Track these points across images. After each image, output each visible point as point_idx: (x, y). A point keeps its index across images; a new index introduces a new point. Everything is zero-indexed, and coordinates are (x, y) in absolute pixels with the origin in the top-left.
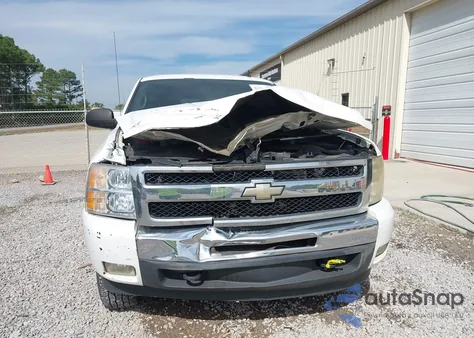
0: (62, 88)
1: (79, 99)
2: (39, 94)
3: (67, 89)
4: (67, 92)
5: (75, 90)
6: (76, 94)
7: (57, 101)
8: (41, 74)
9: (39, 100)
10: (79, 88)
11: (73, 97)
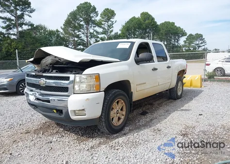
0: (195, 43)
1: (203, 47)
2: (184, 46)
3: (197, 43)
4: (198, 44)
5: (202, 43)
6: (202, 45)
7: (192, 49)
8: (186, 37)
9: (184, 49)
10: (204, 42)
11: (200, 46)
